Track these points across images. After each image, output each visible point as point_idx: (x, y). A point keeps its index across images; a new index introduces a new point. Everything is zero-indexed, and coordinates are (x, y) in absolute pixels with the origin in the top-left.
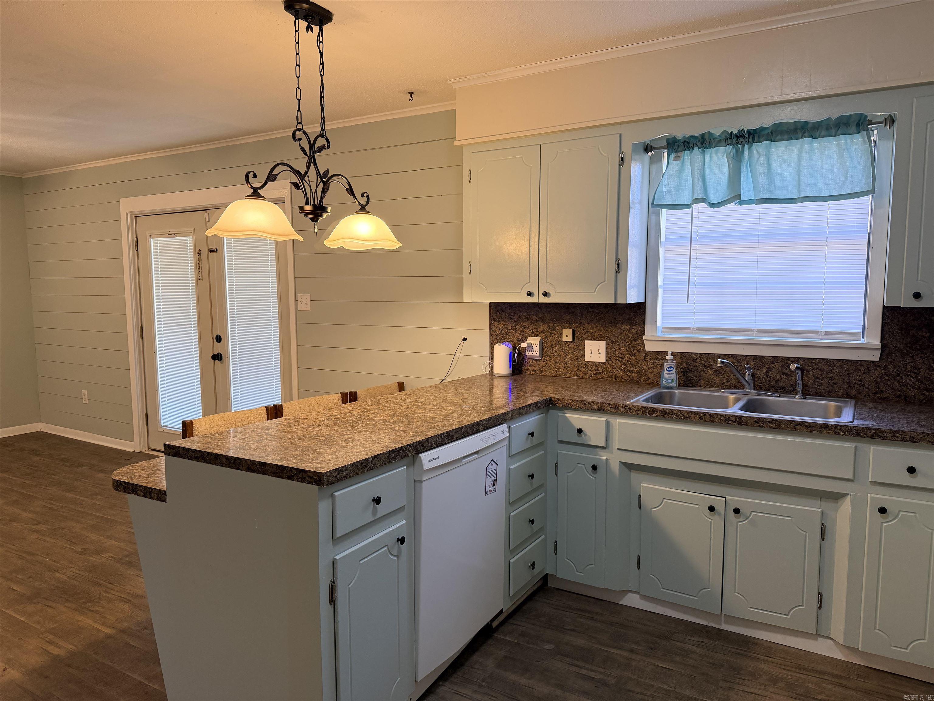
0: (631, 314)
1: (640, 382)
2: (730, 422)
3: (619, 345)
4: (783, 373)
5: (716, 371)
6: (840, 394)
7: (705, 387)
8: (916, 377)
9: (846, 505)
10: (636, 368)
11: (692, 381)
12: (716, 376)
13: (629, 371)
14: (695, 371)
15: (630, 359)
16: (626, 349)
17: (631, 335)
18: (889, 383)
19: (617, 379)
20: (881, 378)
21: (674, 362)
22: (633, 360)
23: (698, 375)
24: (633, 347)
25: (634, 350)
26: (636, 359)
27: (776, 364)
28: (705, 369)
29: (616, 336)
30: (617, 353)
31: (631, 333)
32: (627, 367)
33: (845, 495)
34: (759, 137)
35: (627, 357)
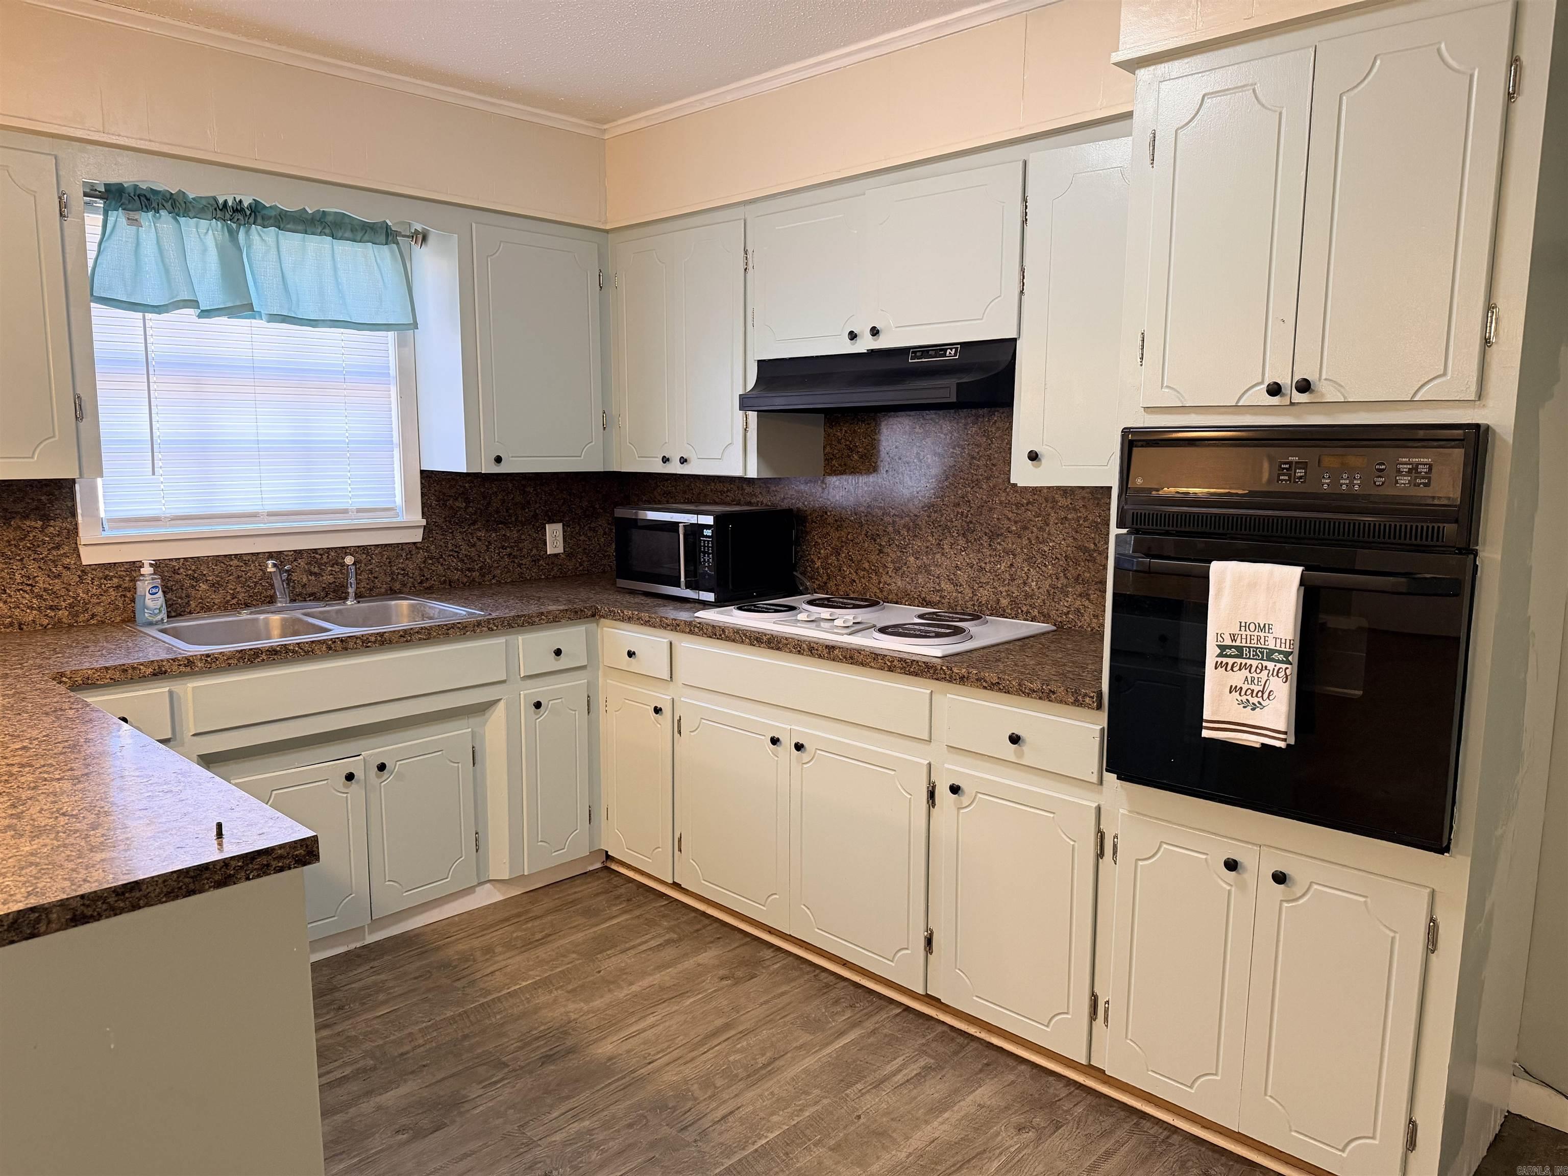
0: (43, 498)
1: (75, 624)
2: (369, 644)
3: (21, 560)
4: (311, 573)
5: (214, 585)
6: (383, 590)
7: (198, 613)
8: (458, 556)
9: (499, 713)
10: (64, 601)
11: (175, 606)
12: (215, 591)
13: (51, 608)
14: (178, 589)
15: (49, 584)
16: (39, 567)
17: (47, 539)
18: (433, 568)
19: (25, 627)
20: (424, 562)
21: (156, 579)
22: (58, 585)
23: (184, 595)
24: (54, 561)
25: (56, 566)
26: (64, 583)
27: (300, 561)
28: (195, 584)
29: (13, 542)
30: (18, 577)
31: (46, 535)
32: (44, 600)
33: (495, 702)
34: (263, 218)
35: (42, 581)
